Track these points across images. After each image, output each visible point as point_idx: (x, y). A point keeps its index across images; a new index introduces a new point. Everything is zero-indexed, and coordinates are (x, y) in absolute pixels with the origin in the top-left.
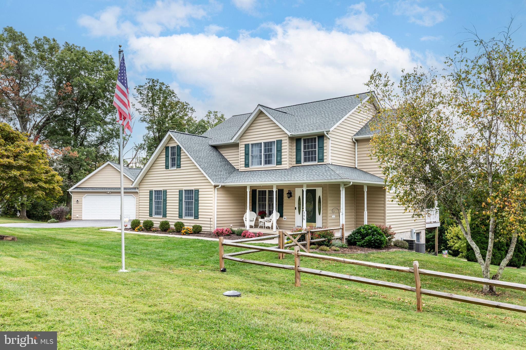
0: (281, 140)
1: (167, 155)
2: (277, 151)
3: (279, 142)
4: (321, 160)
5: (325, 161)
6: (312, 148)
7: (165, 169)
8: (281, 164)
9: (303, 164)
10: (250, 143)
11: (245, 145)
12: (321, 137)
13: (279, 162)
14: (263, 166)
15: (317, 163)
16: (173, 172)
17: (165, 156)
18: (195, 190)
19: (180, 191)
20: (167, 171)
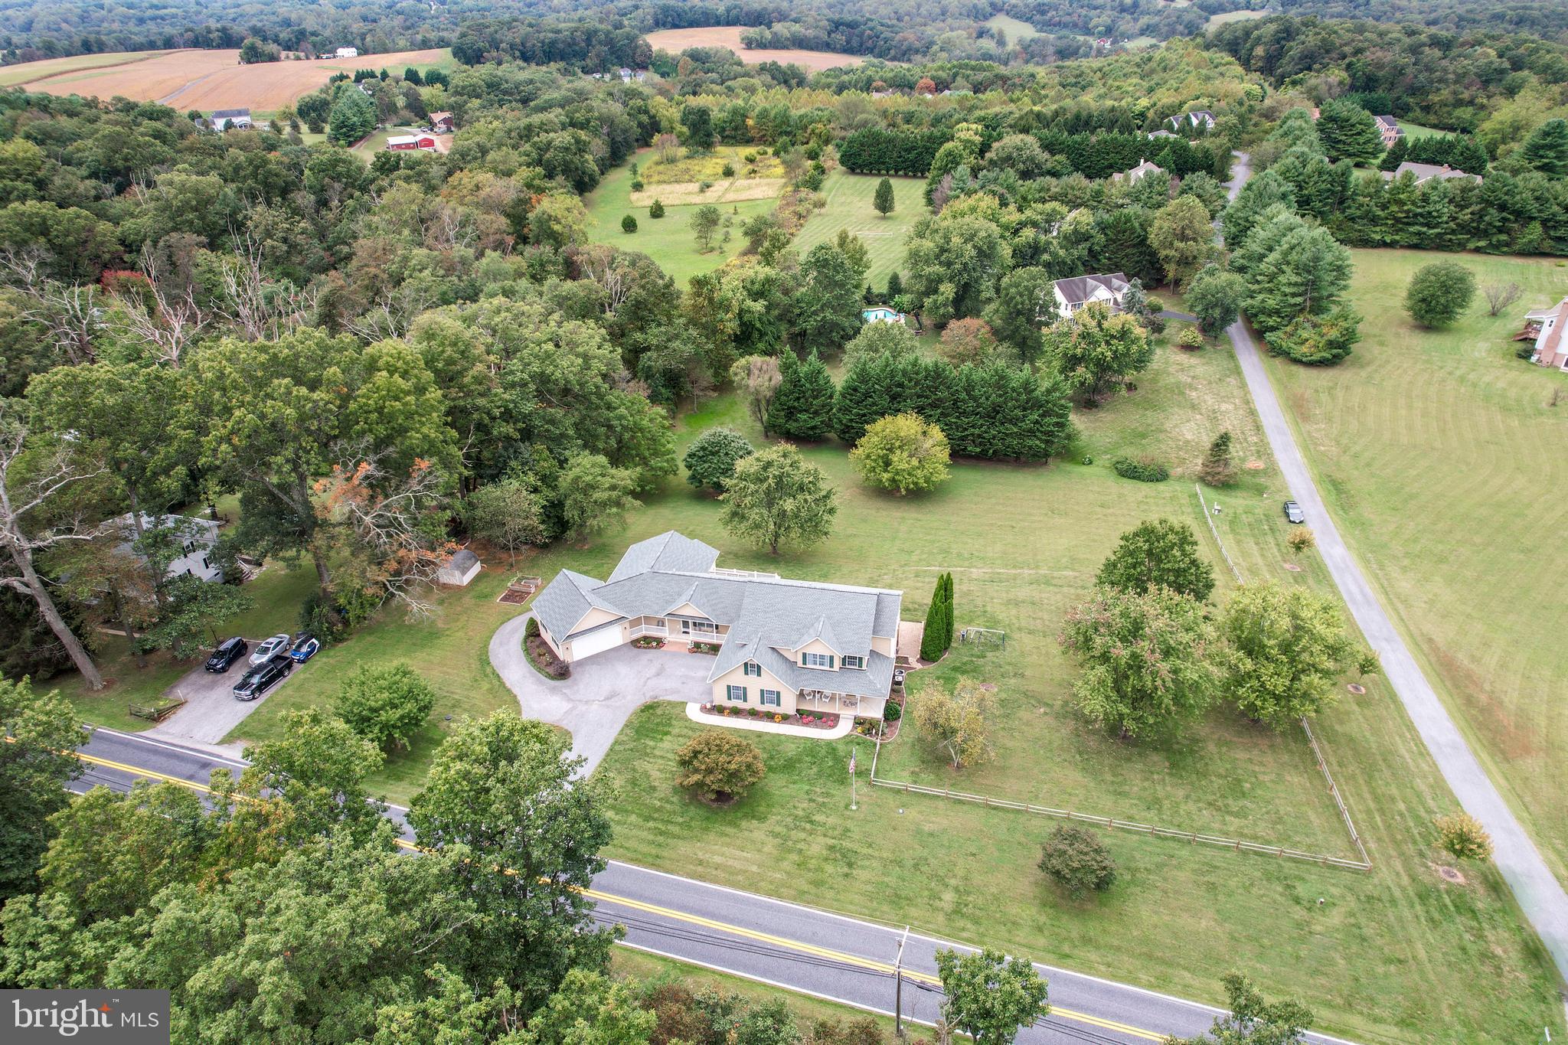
0: (833, 656)
2: (830, 661)
7: (744, 675)
8: (833, 668)
12: (860, 658)
13: (831, 665)
14: (818, 667)
15: (857, 668)
16: (753, 677)
17: (744, 668)
18: (777, 691)
19: (761, 690)
20: (747, 677)
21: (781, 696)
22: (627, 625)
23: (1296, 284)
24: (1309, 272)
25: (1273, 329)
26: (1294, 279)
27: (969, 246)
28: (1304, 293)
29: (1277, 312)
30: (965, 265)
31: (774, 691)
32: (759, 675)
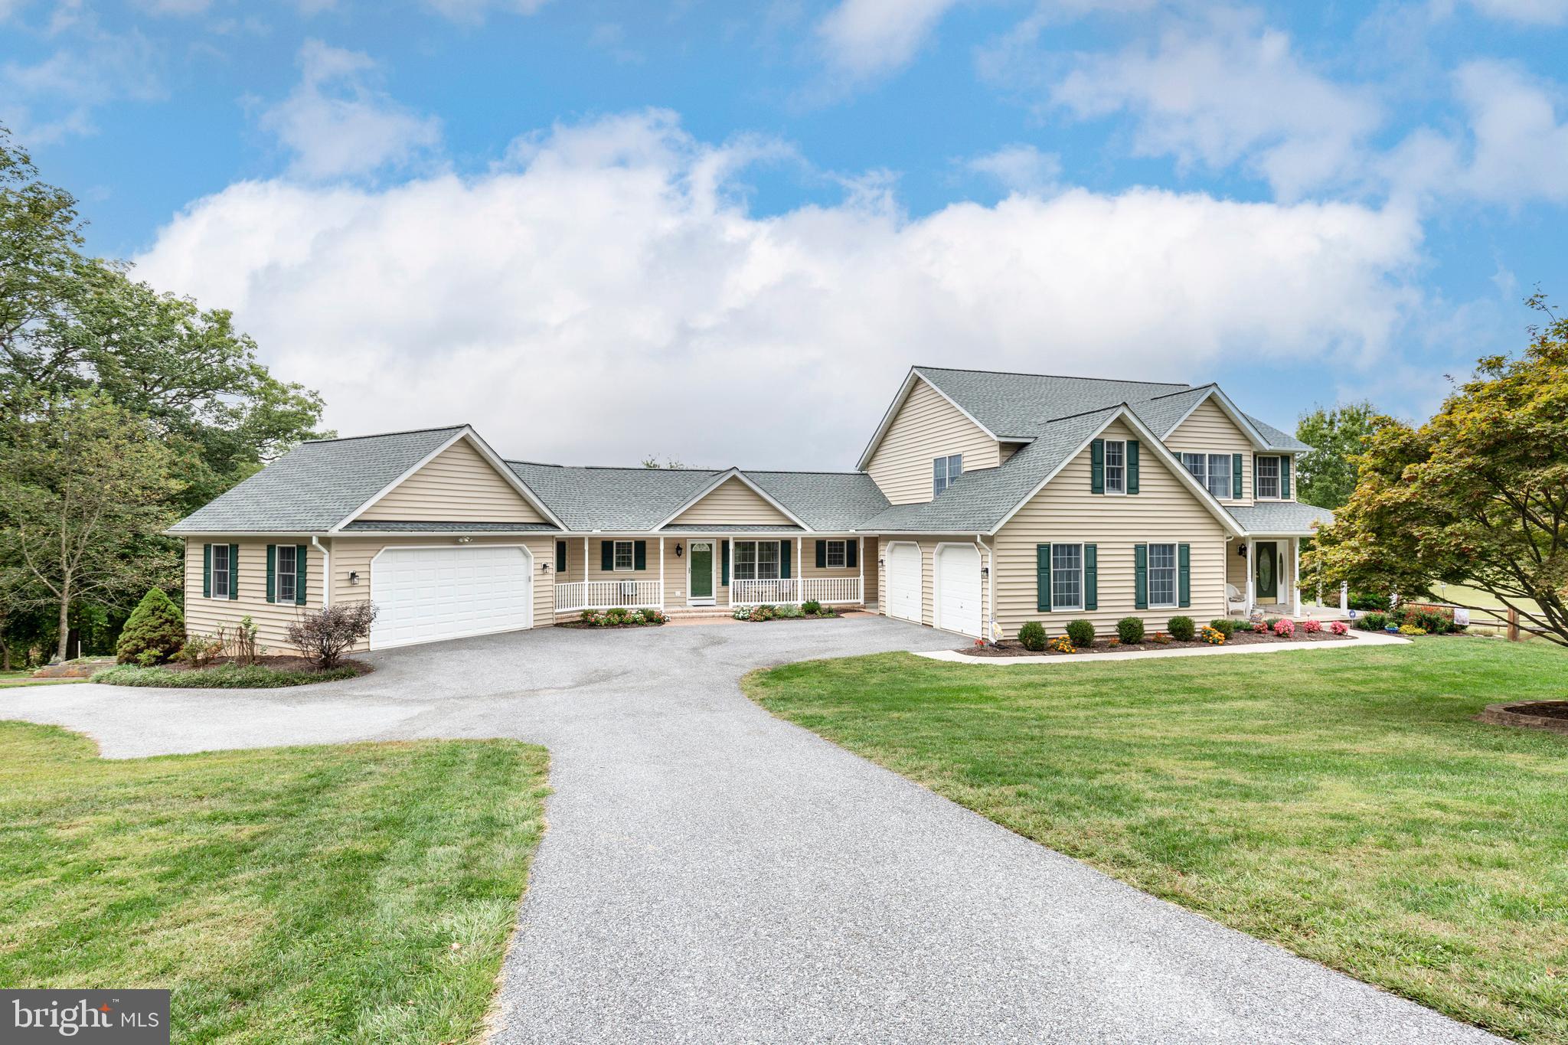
0: (1241, 456)
1: (1097, 461)
2: (1235, 474)
3: (1238, 458)
4: (1285, 494)
5: (1290, 498)
6: (1270, 475)
7: (1089, 494)
8: (1241, 499)
9: (1263, 499)
10: (1183, 451)
12: (1286, 458)
15: (1280, 500)
16: (1114, 501)
17: (1089, 462)
18: (1180, 546)
19: (1137, 548)
20: (1098, 499)
21: (1192, 564)
22: (550, 555)
31: (1172, 546)
32: (1134, 489)
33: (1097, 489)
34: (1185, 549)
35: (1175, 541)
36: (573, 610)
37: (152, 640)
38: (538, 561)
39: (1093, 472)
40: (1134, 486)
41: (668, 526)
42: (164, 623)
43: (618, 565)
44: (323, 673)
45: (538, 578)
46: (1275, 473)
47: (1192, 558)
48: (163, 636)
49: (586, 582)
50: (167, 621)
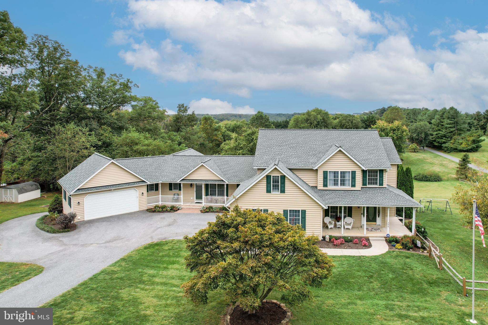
1: (269, 182)
2: (352, 178)
3: (354, 173)
4: (381, 184)
5: (384, 185)
6: (374, 177)
7: (266, 193)
8: (355, 187)
9: (368, 186)
10: (328, 170)
11: (324, 171)
12: (382, 171)
13: (353, 185)
14: (339, 187)
15: (378, 186)
16: (276, 194)
17: (266, 183)
18: (302, 211)
19: (284, 211)
20: (269, 194)
21: (306, 217)
22: (144, 190)
23: (450, 124)
24: (454, 119)
25: (444, 143)
26: (449, 121)
27: (319, 116)
28: (454, 127)
29: (445, 136)
30: (318, 122)
31: (299, 211)
32: (283, 191)
33: (268, 191)
34: (304, 212)
35: (300, 209)
36: (152, 205)
37: (54, 208)
38: (140, 192)
39: (267, 186)
40: (283, 190)
41: (183, 180)
42: (57, 204)
43: (174, 189)
44: (64, 230)
45: (140, 197)
46: (377, 176)
47: (306, 215)
48: (56, 207)
49: (160, 195)
50: (58, 203)
